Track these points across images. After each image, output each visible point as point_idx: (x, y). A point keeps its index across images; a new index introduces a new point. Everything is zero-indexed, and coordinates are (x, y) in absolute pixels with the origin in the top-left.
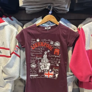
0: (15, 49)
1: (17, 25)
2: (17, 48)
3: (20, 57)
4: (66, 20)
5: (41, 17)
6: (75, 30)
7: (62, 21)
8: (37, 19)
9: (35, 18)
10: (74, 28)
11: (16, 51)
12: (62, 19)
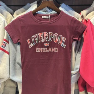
0: (2, 44)
1: (6, 12)
2: (4, 43)
3: (9, 53)
4: (67, 6)
5: (36, 2)
6: (78, 18)
7: (62, 7)
8: (31, 4)
9: (28, 3)
10: (78, 17)
11: (3, 46)
12: (63, 5)
